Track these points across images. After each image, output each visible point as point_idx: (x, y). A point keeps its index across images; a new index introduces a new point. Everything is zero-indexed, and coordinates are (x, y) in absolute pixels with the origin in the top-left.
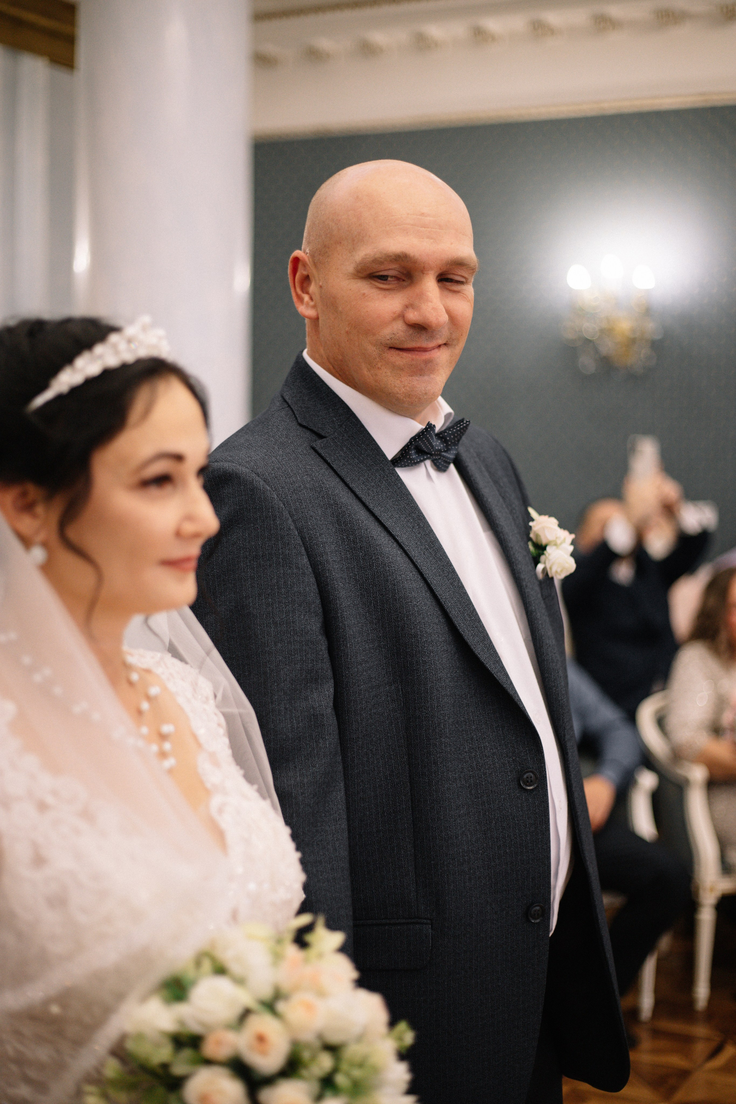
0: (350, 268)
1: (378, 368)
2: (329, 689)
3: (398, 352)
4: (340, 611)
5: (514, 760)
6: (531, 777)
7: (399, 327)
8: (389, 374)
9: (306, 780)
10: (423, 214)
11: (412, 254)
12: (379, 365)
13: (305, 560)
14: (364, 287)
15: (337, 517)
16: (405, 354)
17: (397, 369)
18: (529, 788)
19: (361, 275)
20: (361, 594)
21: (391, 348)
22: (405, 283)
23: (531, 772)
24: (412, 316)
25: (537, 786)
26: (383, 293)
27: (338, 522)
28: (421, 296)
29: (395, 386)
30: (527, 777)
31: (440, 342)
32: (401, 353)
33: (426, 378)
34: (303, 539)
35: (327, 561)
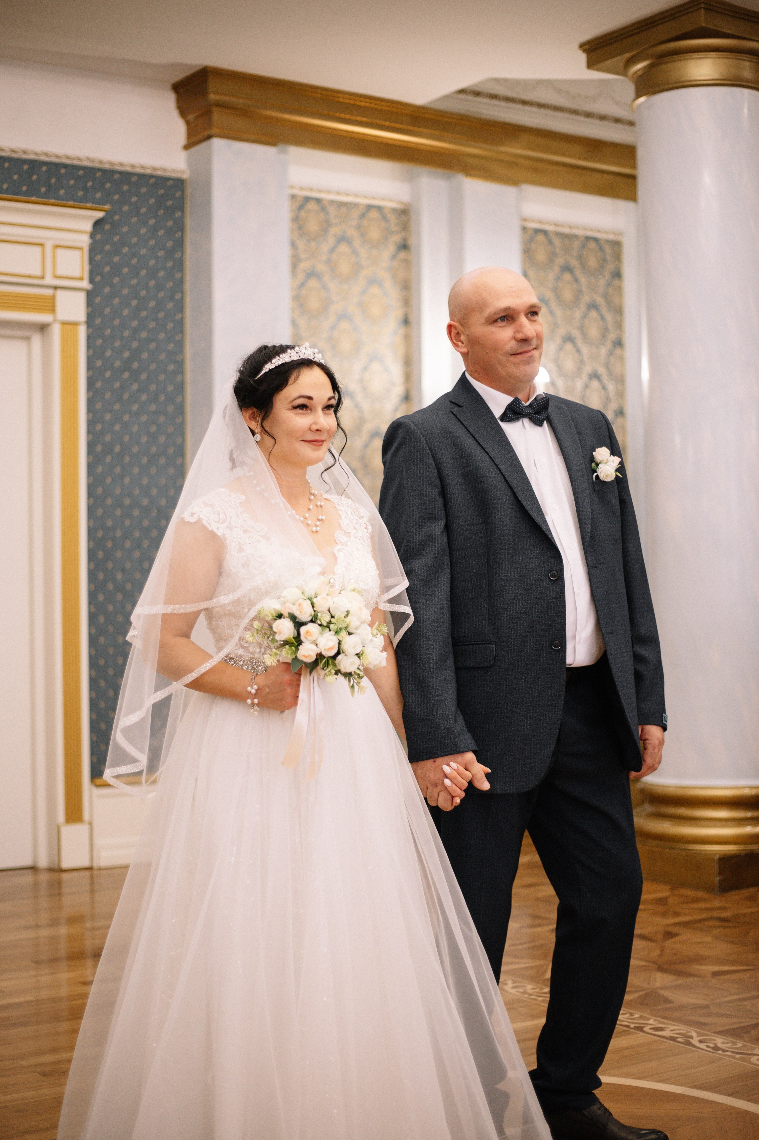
0: (483, 321)
1: (507, 366)
2: (442, 523)
3: (515, 356)
4: (448, 486)
5: (547, 565)
6: (555, 573)
7: (513, 343)
8: (513, 368)
9: (423, 564)
10: (511, 287)
11: (512, 307)
12: (507, 365)
13: (431, 461)
14: (492, 329)
15: (453, 442)
16: (519, 356)
17: (516, 364)
18: (552, 578)
19: (489, 323)
20: (465, 479)
21: (511, 355)
22: (511, 322)
23: (555, 571)
24: (520, 336)
25: (558, 578)
26: (501, 329)
27: (454, 445)
28: (521, 325)
29: (517, 373)
30: (553, 573)
31: (534, 346)
32: (517, 356)
33: (531, 365)
34: (432, 452)
35: (443, 462)
